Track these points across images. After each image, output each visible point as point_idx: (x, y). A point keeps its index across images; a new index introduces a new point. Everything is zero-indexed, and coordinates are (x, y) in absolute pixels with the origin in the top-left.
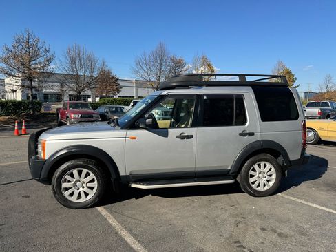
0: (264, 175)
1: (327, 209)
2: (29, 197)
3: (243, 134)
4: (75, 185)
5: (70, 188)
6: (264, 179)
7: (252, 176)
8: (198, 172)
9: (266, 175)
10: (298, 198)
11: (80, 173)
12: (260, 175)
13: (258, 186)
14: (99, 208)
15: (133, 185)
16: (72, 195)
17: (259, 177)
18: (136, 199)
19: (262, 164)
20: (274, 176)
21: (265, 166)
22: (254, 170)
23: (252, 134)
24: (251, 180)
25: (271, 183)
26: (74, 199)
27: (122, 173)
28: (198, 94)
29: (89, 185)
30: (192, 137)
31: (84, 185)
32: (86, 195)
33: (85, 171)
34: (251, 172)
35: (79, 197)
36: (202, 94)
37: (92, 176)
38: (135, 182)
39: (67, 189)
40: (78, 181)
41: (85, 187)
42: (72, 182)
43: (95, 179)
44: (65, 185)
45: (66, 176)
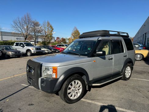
3: (124, 56)
5: (71, 92)
6: (128, 73)
15: (93, 85)
16: (71, 96)
19: (128, 67)
20: (130, 71)
22: (126, 70)
27: (90, 79)
29: (79, 88)
31: (77, 89)
37: (80, 83)
39: (69, 93)
40: (74, 87)
41: (77, 90)
42: (72, 89)
43: (81, 85)
44: (69, 91)
45: (70, 86)
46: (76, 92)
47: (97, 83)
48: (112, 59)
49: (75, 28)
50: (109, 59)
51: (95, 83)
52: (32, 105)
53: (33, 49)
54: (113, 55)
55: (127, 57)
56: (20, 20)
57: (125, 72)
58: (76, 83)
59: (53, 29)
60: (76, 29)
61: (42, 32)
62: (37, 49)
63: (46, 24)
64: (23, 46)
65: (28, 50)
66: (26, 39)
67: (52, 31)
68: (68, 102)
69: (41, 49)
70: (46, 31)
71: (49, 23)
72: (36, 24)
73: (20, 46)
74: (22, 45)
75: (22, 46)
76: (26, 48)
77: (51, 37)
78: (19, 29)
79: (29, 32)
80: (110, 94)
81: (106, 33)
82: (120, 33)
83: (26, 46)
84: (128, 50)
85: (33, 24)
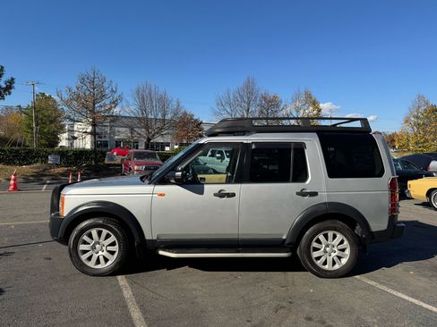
0: (333, 250)
1: (416, 301)
2: (50, 259)
3: (302, 194)
4: (93, 248)
5: (88, 251)
6: (333, 255)
7: (316, 249)
8: (244, 240)
9: (335, 249)
10: (381, 283)
11: (100, 233)
12: (328, 249)
13: (325, 263)
14: (119, 277)
15: (161, 253)
16: (90, 259)
17: (325, 252)
18: (168, 269)
19: (330, 234)
20: (348, 252)
21: (335, 237)
22: (319, 241)
23: (314, 194)
24: (315, 254)
25: (344, 261)
26: (91, 264)
27: (148, 236)
28: (245, 142)
29: (110, 248)
30: (233, 195)
31: (104, 249)
32: (106, 260)
33: (105, 232)
34: (315, 244)
35: (98, 262)
36: (250, 142)
37: (113, 238)
38: (164, 249)
39: (84, 252)
40: (98, 243)
44: (82, 247)
45: (84, 237)
48: (231, 195)
55: (323, 197)
58: (104, 235)
84: (333, 176)
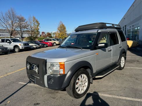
3: (120, 47)
13: (122, 66)
21: (123, 58)
39: (77, 88)
40: (81, 82)
41: (84, 84)
42: (79, 84)
43: (87, 78)
44: (76, 86)
45: (77, 81)
46: (82, 86)
47: (100, 75)
48: (111, 50)
49: (61, 22)
50: (109, 51)
51: (98, 76)
52: (38, 104)
53: (21, 45)
54: (111, 46)
55: (122, 48)
56: (4, 15)
57: (120, 62)
58: (83, 77)
59: (39, 24)
60: (61, 24)
61: (28, 28)
62: (25, 44)
63: (32, 19)
64: (10, 43)
65: (16, 46)
66: (11, 35)
67: (38, 26)
68: (77, 97)
69: (29, 45)
70: (32, 26)
71: (34, 18)
72: (21, 20)
73: (6, 42)
74: (9, 41)
75: (8, 43)
76: (13, 44)
77: (38, 31)
78: (3, 24)
79: (14, 28)
80: (112, 84)
81: (103, 26)
82: (114, 25)
83: (13, 42)
84: (122, 41)
85: (18, 20)
